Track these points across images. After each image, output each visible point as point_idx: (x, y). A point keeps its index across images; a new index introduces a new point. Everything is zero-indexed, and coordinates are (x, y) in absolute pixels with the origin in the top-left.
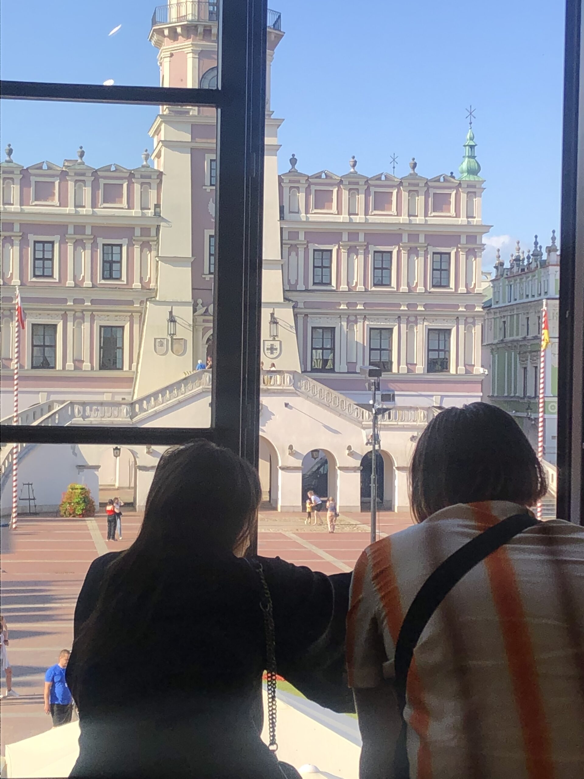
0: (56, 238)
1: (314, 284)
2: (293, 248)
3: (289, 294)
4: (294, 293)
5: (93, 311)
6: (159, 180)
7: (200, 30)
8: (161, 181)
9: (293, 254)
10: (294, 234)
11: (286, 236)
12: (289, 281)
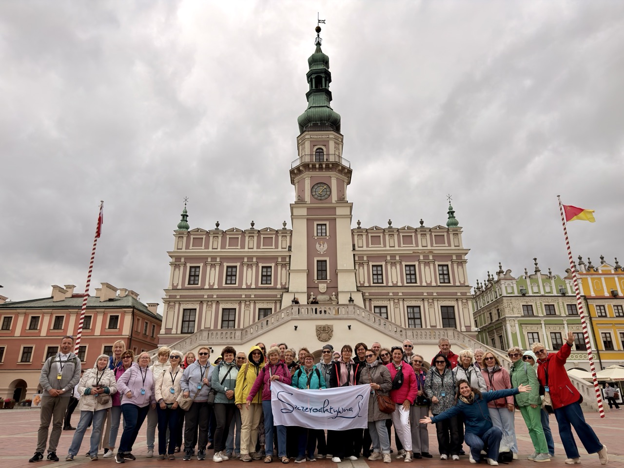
0: (238, 265)
1: (374, 283)
2: (361, 264)
3: (360, 288)
4: (363, 288)
5: (255, 301)
6: (290, 235)
7: (311, 166)
8: (292, 234)
9: (361, 268)
10: (361, 258)
11: (357, 258)
12: (360, 282)
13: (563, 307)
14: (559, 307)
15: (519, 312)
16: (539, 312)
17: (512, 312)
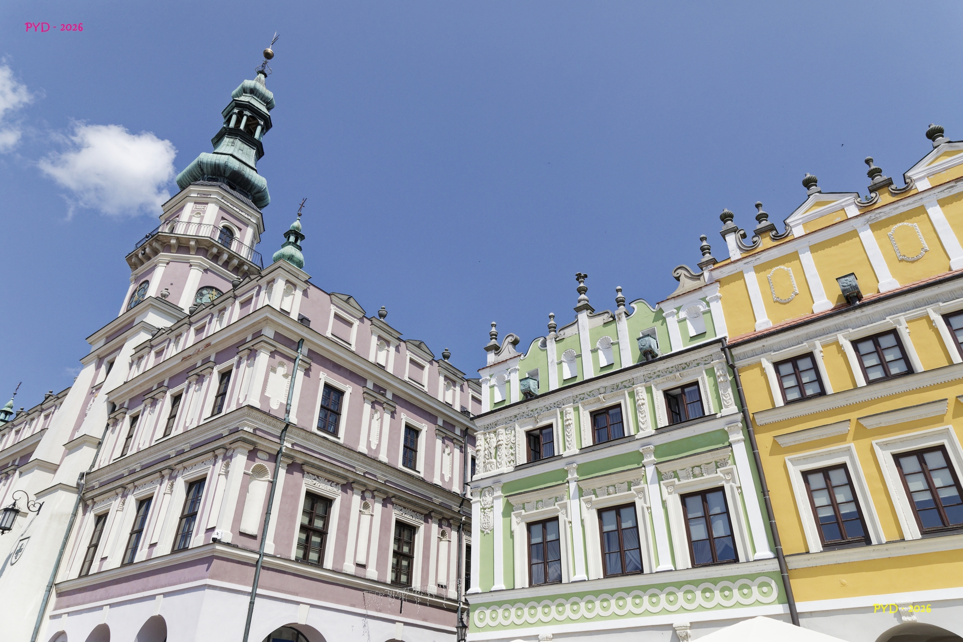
1: (120, 457)
2: (116, 420)
3: (87, 478)
4: (93, 474)
10: (122, 406)
12: (100, 462)
13: (646, 402)
14: (636, 408)
15: (512, 458)
16: (567, 444)
17: (494, 460)
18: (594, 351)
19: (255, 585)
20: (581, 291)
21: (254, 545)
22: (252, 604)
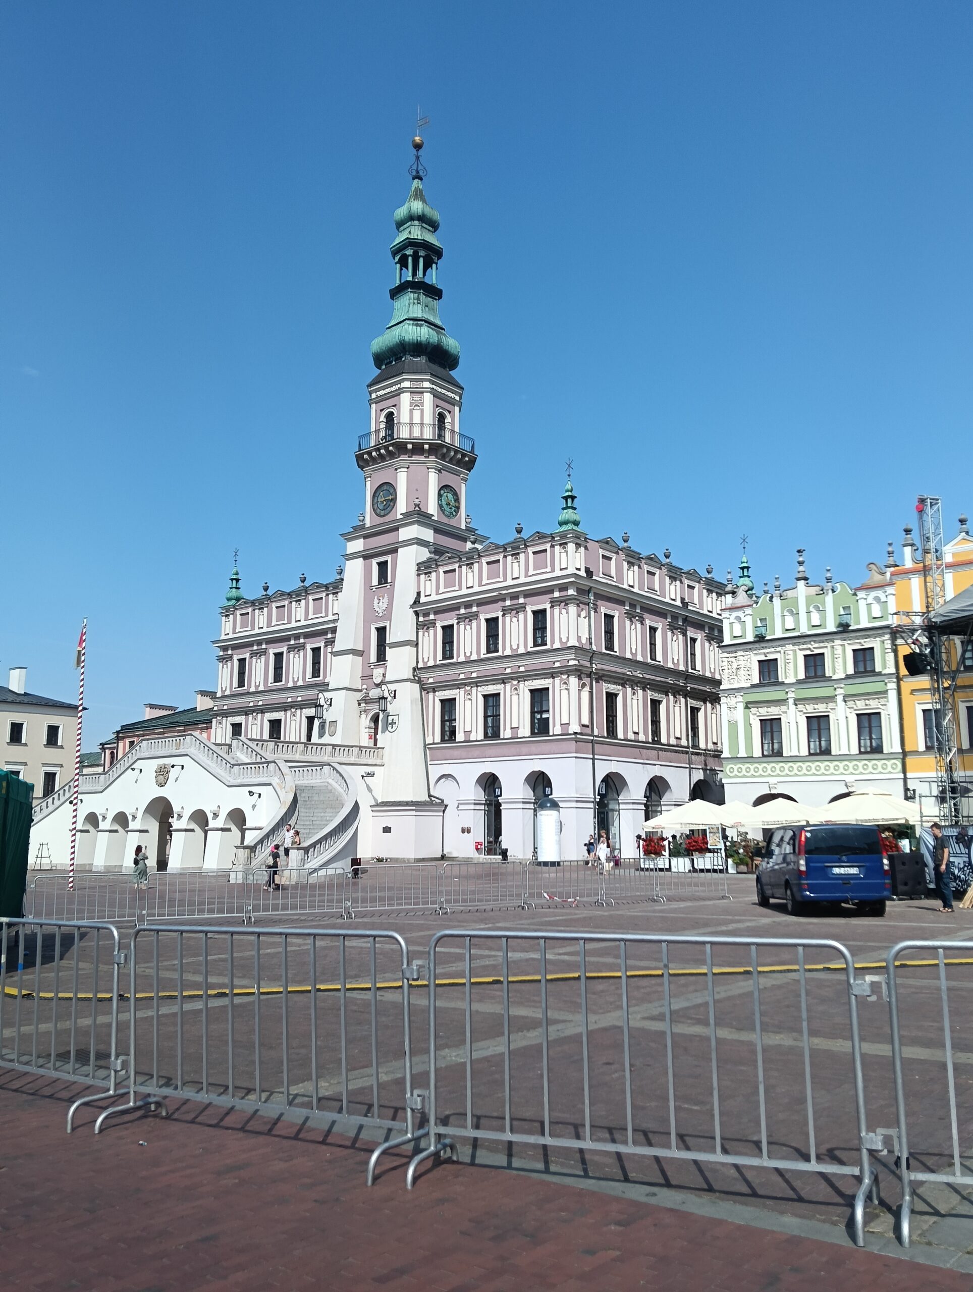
0: (285, 650)
1: (442, 659)
2: (426, 628)
5: (300, 706)
9: (426, 634)
10: (426, 615)
11: (420, 618)
12: (423, 659)
13: (841, 656)
14: (834, 658)
15: (749, 677)
16: (788, 674)
17: (735, 677)
18: (809, 612)
19: (593, 754)
20: (801, 563)
21: (588, 731)
22: (594, 764)
